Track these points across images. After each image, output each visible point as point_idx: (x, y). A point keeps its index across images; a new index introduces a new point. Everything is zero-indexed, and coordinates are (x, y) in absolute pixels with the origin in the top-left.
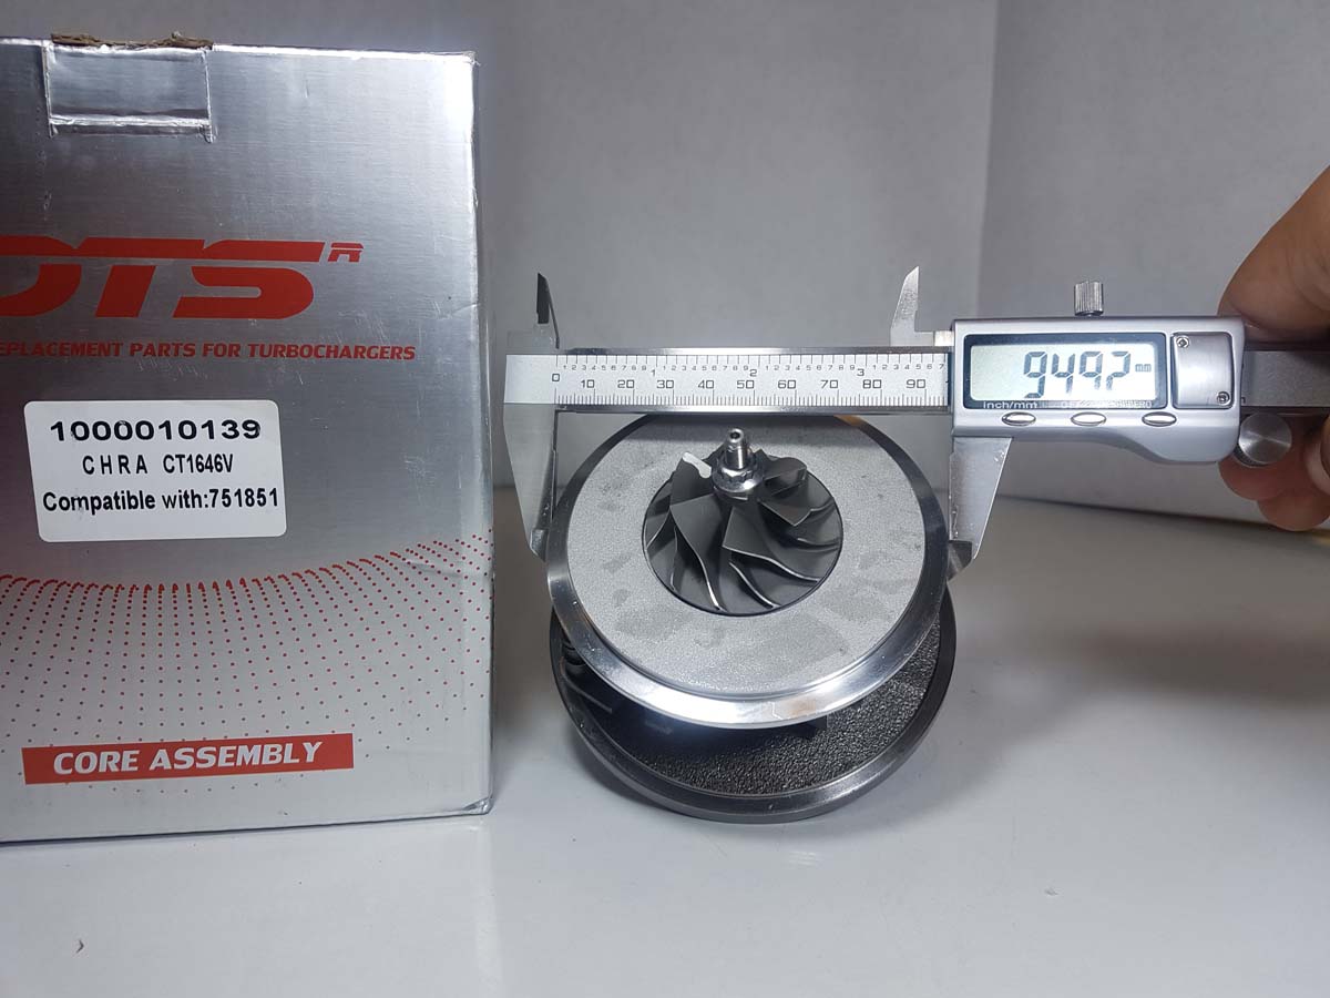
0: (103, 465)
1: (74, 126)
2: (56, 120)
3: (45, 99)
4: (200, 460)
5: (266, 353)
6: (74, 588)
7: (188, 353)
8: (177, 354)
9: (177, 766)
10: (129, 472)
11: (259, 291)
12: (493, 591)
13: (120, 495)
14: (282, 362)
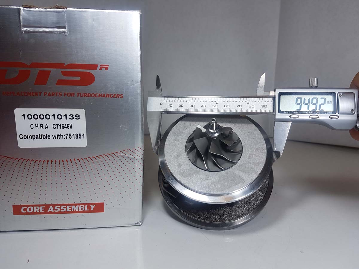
0: (36, 126)
1: (28, 31)
2: (23, 29)
3: (20, 23)
4: (63, 125)
5: (82, 96)
6: (27, 161)
7: (60, 95)
8: (57, 95)
9: (55, 211)
10: (43, 129)
11: (80, 78)
12: (144, 163)
13: (40, 135)
14: (86, 98)
